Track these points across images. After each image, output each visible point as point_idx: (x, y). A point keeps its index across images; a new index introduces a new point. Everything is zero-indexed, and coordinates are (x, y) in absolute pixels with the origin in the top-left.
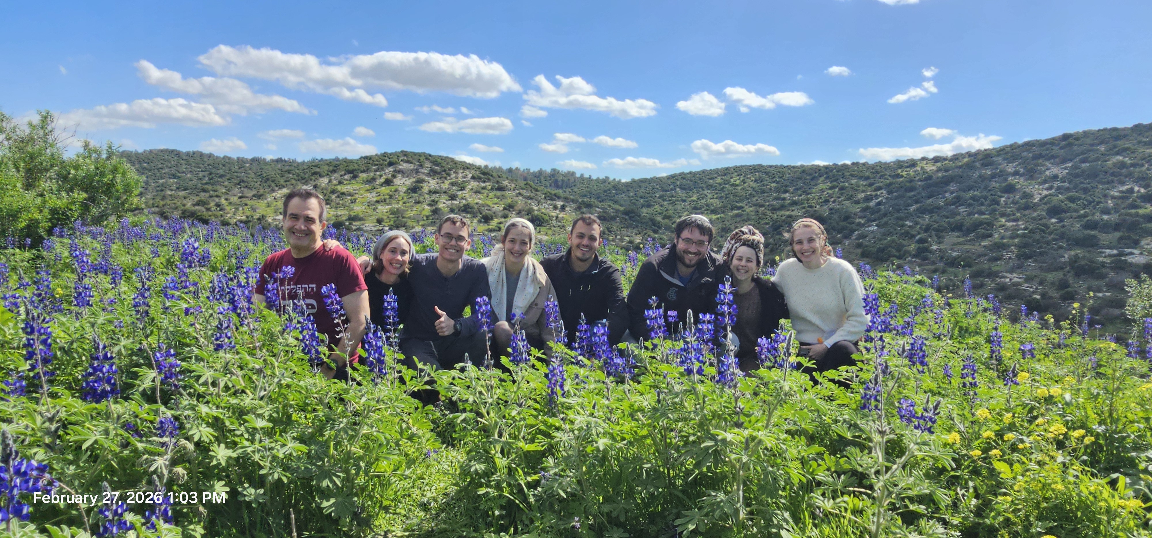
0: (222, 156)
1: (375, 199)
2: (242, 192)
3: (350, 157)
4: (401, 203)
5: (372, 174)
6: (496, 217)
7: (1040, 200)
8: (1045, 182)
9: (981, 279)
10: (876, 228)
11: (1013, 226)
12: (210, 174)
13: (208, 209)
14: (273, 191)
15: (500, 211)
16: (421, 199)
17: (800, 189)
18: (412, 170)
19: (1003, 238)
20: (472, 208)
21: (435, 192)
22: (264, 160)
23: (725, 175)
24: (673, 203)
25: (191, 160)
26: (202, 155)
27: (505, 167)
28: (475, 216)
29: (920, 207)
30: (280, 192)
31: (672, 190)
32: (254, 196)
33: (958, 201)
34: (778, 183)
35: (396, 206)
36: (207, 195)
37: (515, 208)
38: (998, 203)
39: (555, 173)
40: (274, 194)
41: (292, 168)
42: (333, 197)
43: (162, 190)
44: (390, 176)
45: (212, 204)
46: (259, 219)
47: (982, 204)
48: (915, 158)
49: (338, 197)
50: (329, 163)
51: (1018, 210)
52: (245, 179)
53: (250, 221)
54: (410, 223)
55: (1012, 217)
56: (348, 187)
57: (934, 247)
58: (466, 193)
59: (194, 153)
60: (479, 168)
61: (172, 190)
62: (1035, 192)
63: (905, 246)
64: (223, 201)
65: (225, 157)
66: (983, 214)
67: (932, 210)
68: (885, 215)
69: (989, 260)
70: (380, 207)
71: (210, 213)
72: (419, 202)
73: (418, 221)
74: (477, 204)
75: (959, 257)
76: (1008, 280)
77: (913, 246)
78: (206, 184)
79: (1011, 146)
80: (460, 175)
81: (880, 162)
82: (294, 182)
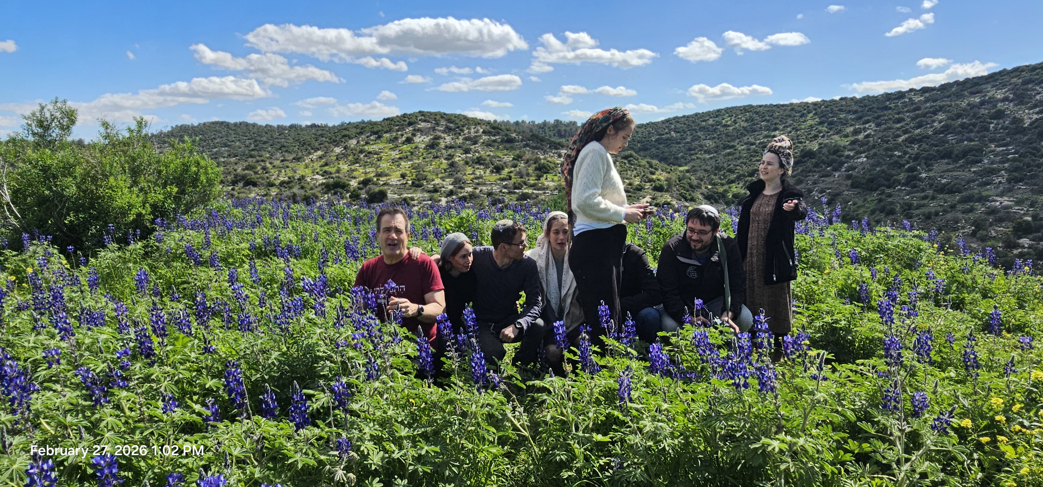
0: (264, 125)
1: (398, 156)
2: (283, 156)
3: (374, 120)
4: (421, 158)
5: (394, 134)
6: (507, 167)
7: (1031, 124)
8: (1035, 106)
9: (971, 204)
10: (865, 159)
11: (1003, 150)
12: (256, 141)
13: (256, 173)
14: (310, 153)
15: (510, 161)
16: (439, 154)
17: (790, 125)
18: (429, 128)
19: (992, 163)
20: (485, 160)
21: (451, 147)
22: (300, 126)
23: (717, 116)
24: (668, 146)
25: (239, 130)
26: (247, 125)
27: (512, 121)
28: (487, 167)
29: (909, 137)
30: (315, 154)
31: (666, 133)
32: (294, 159)
33: (946, 129)
34: (768, 121)
35: (417, 162)
36: (254, 160)
37: (524, 158)
38: (987, 129)
39: (558, 123)
40: (311, 157)
41: (324, 132)
42: (362, 156)
43: (216, 158)
44: (410, 135)
45: (259, 168)
46: (299, 179)
47: (971, 131)
48: (903, 90)
49: (366, 156)
50: (356, 126)
51: (1008, 134)
52: (285, 144)
53: (291, 182)
54: (430, 176)
55: (1001, 143)
56: (374, 146)
57: (924, 175)
58: (478, 147)
59: (241, 124)
60: (489, 123)
61: (224, 157)
62: (1025, 117)
63: (893, 176)
64: (268, 165)
65: (267, 126)
66: (973, 141)
67: (920, 140)
68: (874, 147)
69: (979, 185)
70: (403, 163)
71: (258, 176)
72: (437, 157)
73: (437, 175)
74: (489, 156)
75: (948, 184)
76: (998, 203)
77: (902, 175)
78: (253, 150)
79: (1000, 72)
80: (472, 130)
81: (868, 96)
82: (327, 144)
